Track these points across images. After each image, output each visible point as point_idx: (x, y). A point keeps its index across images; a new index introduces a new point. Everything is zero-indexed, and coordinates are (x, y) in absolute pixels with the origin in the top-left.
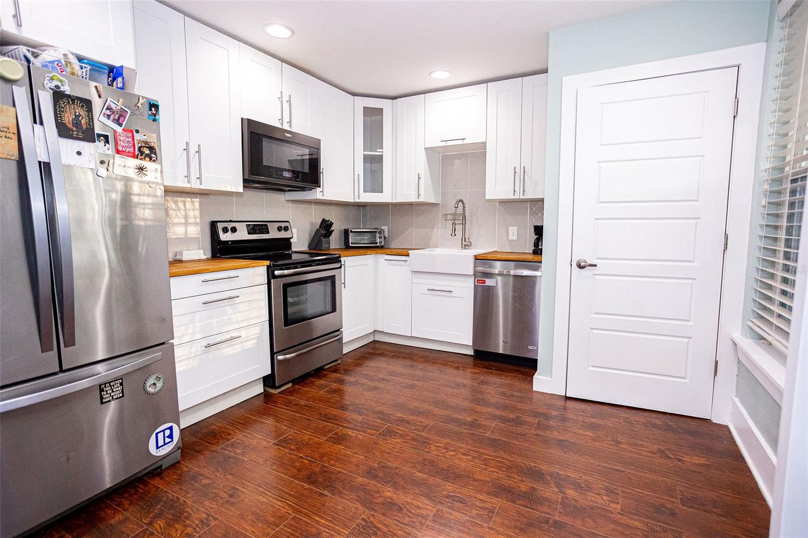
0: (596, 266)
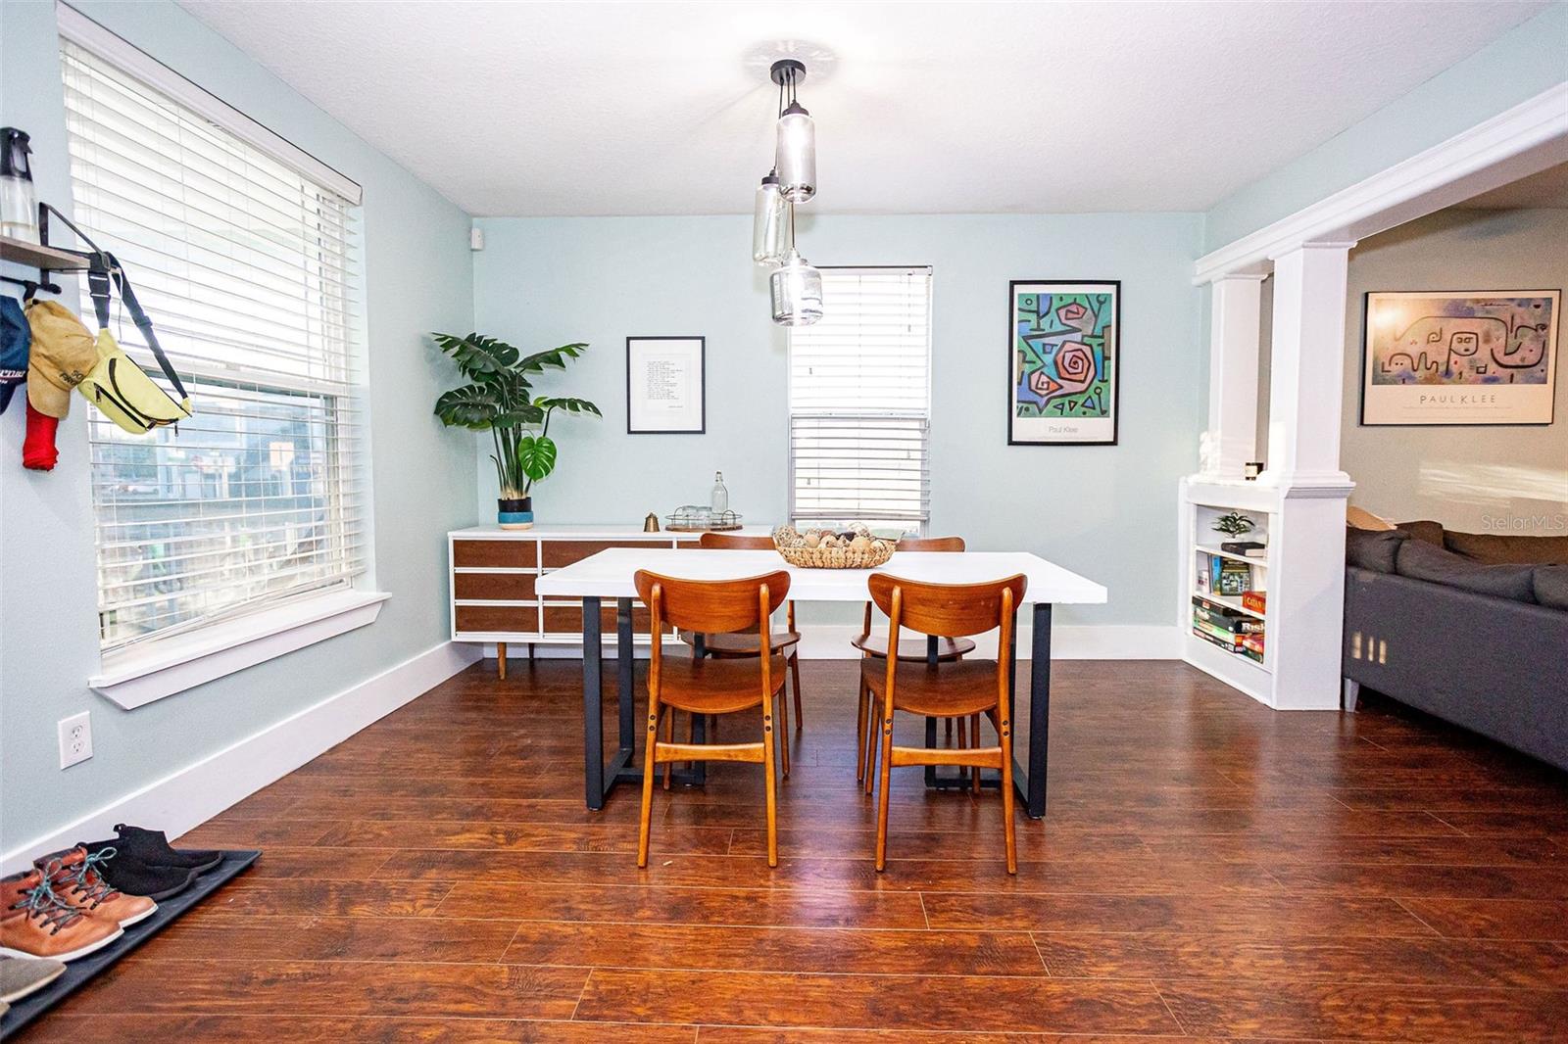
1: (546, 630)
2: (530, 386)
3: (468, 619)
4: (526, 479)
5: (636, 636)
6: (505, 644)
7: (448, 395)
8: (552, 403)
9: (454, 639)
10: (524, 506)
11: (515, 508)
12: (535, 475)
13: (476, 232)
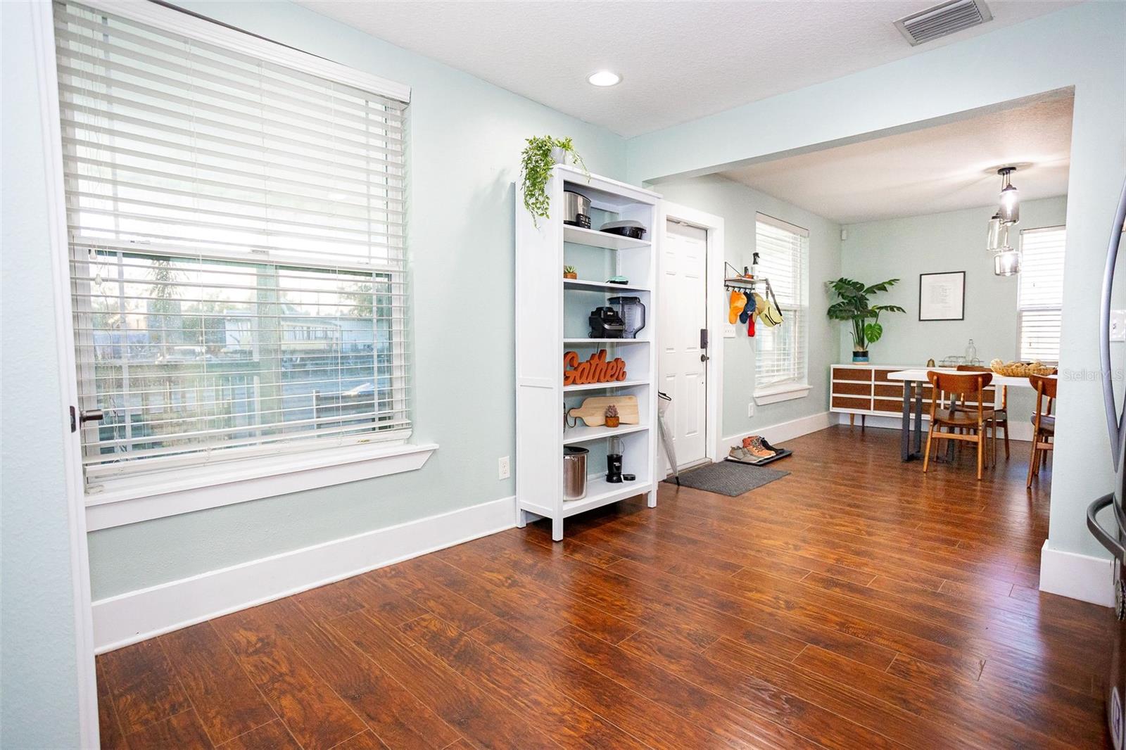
1: (874, 409)
2: (868, 300)
3: (838, 403)
4: (866, 341)
5: (923, 415)
6: (854, 414)
7: (833, 306)
8: (881, 308)
9: (831, 410)
10: (865, 354)
11: (861, 355)
12: (871, 340)
13: (844, 232)
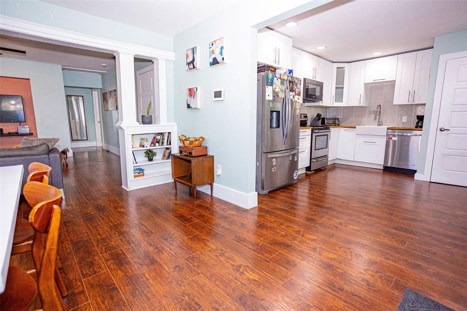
0: (449, 130)
